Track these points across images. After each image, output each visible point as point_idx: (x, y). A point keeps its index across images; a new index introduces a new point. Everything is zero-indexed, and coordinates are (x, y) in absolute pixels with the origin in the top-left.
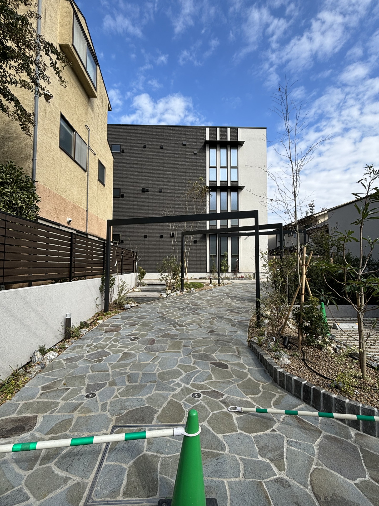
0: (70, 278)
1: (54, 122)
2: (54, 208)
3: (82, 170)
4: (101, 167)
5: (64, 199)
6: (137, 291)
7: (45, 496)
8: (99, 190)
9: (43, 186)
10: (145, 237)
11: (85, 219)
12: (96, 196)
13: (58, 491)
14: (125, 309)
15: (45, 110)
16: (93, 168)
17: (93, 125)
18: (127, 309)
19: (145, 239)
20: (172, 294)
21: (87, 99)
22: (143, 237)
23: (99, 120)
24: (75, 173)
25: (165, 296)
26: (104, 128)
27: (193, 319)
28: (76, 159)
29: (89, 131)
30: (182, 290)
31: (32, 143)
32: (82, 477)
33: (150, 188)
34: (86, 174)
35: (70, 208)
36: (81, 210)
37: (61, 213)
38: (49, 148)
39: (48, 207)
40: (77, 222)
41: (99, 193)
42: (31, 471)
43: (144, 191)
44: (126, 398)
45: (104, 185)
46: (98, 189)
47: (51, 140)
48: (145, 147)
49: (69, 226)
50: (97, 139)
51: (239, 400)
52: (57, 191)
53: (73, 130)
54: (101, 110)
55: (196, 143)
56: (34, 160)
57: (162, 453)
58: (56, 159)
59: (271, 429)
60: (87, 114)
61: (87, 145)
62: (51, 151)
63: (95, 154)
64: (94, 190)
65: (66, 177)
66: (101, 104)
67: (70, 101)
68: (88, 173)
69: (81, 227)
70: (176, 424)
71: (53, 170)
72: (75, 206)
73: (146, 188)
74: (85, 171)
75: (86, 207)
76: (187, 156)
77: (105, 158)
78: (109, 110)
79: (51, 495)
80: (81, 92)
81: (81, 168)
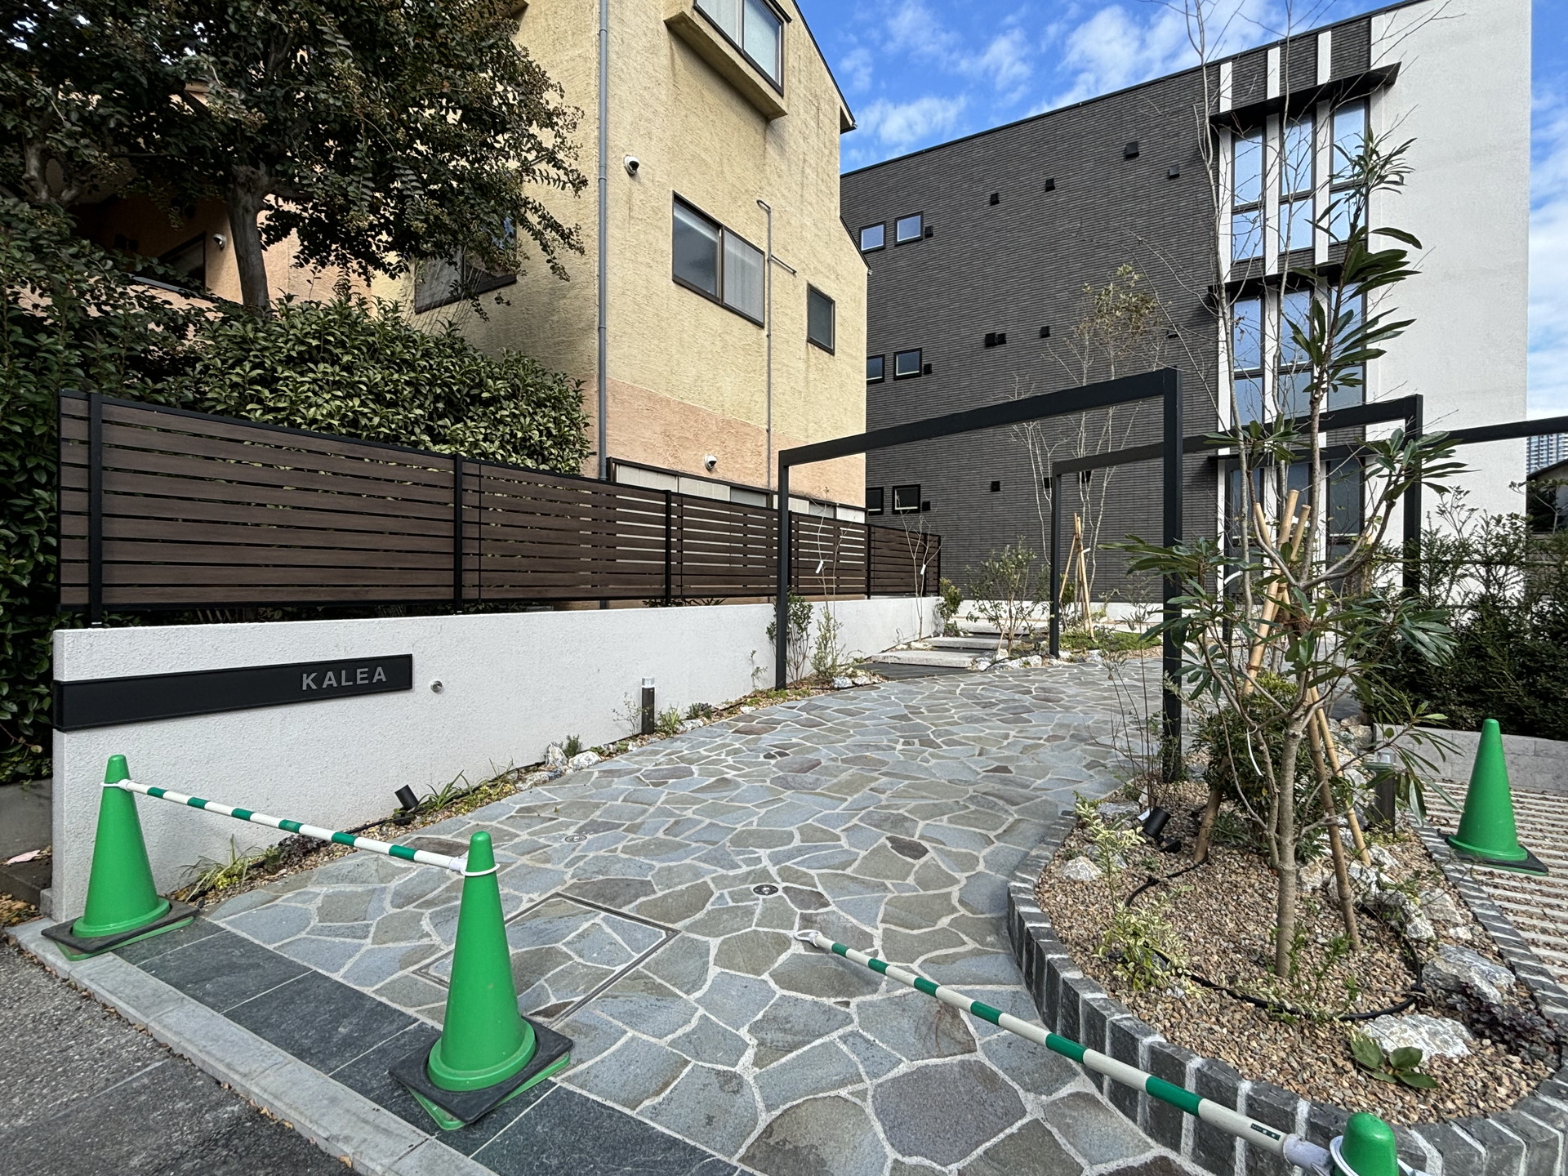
0: (666, 599)
1: (655, 223)
2: (666, 434)
3: (750, 324)
4: (820, 305)
5: (693, 410)
6: (918, 649)
7: (385, 943)
8: (813, 368)
9: (629, 386)
10: (995, 487)
11: (765, 454)
12: (801, 386)
13: (403, 944)
14: (832, 688)
15: (629, 201)
16: (789, 311)
17: (785, 192)
18: (838, 689)
19: (996, 494)
20: (1009, 663)
21: (760, 127)
22: (988, 487)
23: (808, 170)
24: (727, 337)
25: (983, 665)
26: (828, 187)
27: (987, 731)
28: (727, 300)
29: (769, 213)
30: (1054, 652)
31: (597, 291)
32: (443, 940)
33: (1009, 330)
34: (765, 332)
35: (714, 428)
36: (748, 430)
37: (687, 444)
38: (644, 292)
39: (648, 434)
40: (736, 462)
41: (811, 377)
42: (398, 910)
43: (994, 341)
44: (627, 856)
45: (832, 352)
46: (808, 367)
47: (648, 270)
48: (995, 200)
49: (713, 476)
50: (803, 226)
51: (849, 925)
52: (671, 391)
53: (716, 226)
54: (813, 140)
55: (1177, 135)
56: (601, 329)
57: (581, 956)
58: (665, 315)
59: (845, 999)
60: (760, 168)
61: (762, 253)
62: (648, 298)
63: (794, 272)
64: (792, 371)
65: (699, 352)
66: (813, 124)
67: (703, 155)
68: (769, 330)
69: (752, 475)
70: (662, 923)
71: (656, 342)
72: (729, 422)
73: (999, 331)
74: (761, 326)
75: (765, 420)
76: (1141, 193)
77: (835, 272)
78: (845, 127)
79: (391, 945)
80: (738, 115)
81: (745, 322)
